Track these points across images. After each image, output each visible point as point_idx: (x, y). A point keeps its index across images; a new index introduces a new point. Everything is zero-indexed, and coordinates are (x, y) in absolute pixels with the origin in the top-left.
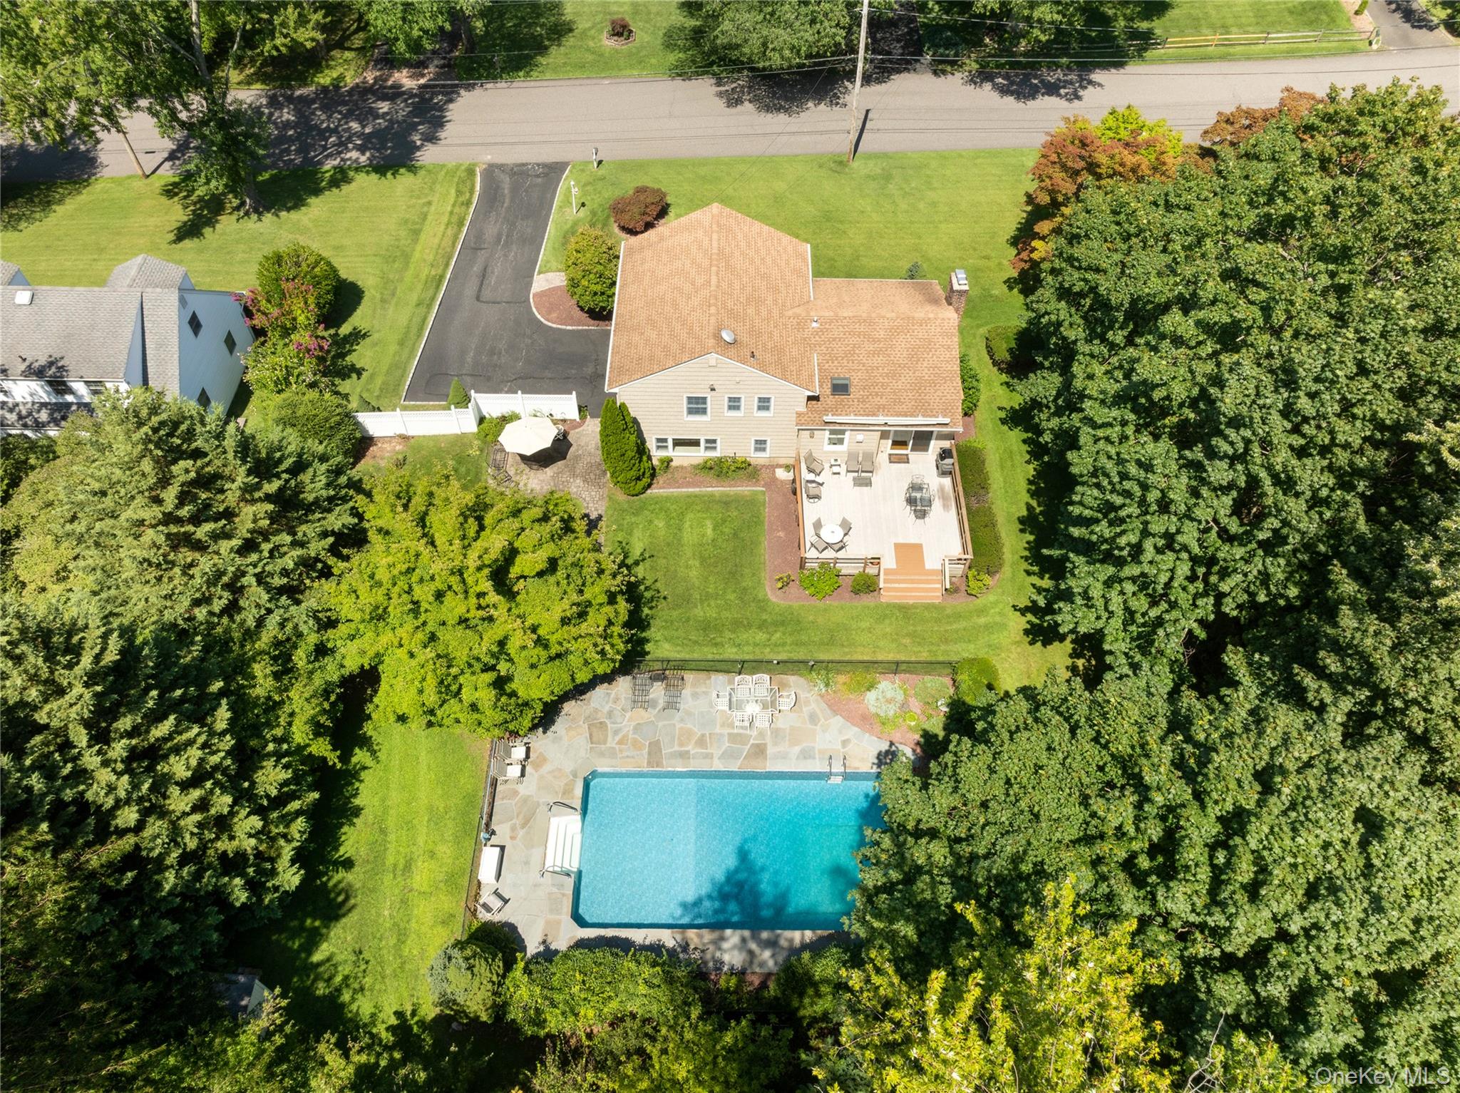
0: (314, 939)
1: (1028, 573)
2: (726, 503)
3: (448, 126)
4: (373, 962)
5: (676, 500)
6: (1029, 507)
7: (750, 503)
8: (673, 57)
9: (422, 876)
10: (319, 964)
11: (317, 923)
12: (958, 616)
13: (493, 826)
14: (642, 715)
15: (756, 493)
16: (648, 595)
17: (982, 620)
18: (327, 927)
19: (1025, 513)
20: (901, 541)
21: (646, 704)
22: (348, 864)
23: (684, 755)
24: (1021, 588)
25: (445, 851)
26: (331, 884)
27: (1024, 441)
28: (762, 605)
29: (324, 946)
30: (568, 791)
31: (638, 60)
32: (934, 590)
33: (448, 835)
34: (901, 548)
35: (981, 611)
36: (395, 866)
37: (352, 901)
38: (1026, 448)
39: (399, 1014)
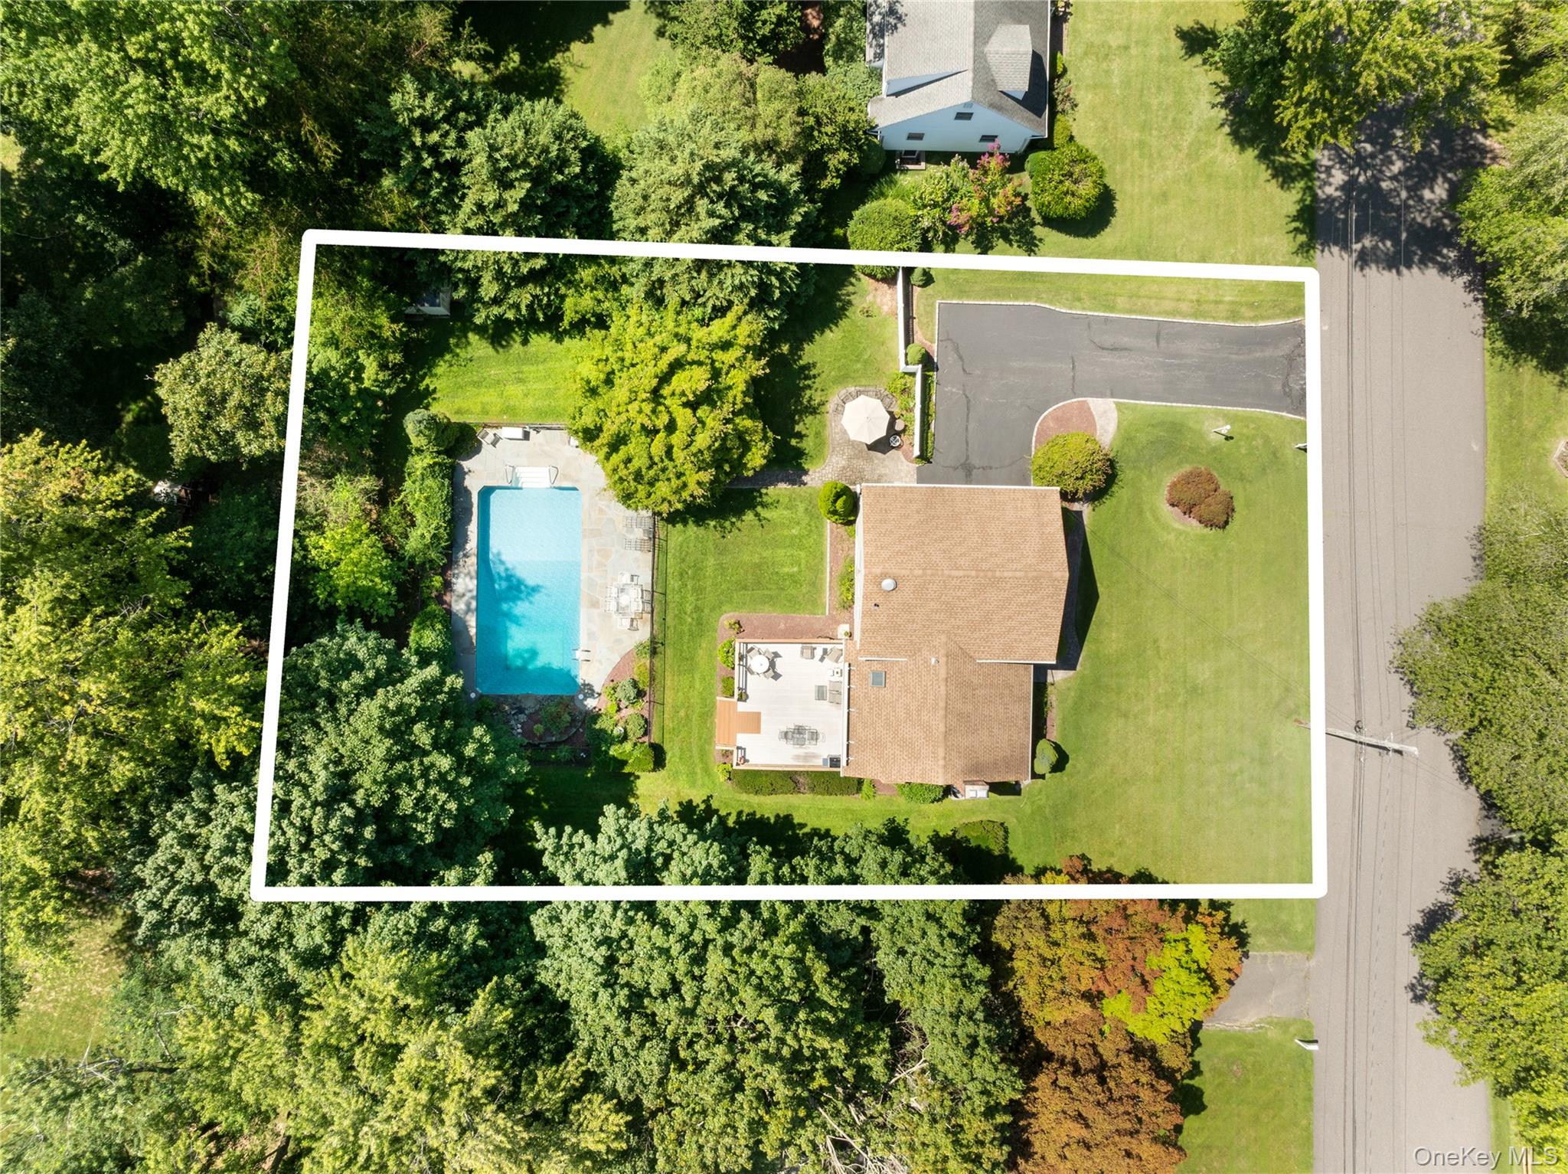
1: (740, 813)
2: (814, 583)
4: (465, 369)
5: (819, 543)
6: (801, 825)
7: (814, 602)
9: (514, 390)
10: (466, 338)
12: (702, 753)
13: (542, 432)
15: (824, 607)
16: (727, 524)
17: (698, 770)
18: (488, 339)
19: (796, 821)
20: (763, 718)
22: (525, 342)
24: (727, 805)
25: (530, 402)
26: (513, 335)
28: (717, 608)
29: (477, 340)
30: (566, 477)
33: (539, 404)
34: (757, 716)
35: (706, 771)
36: (521, 372)
37: (501, 350)
39: (434, 391)
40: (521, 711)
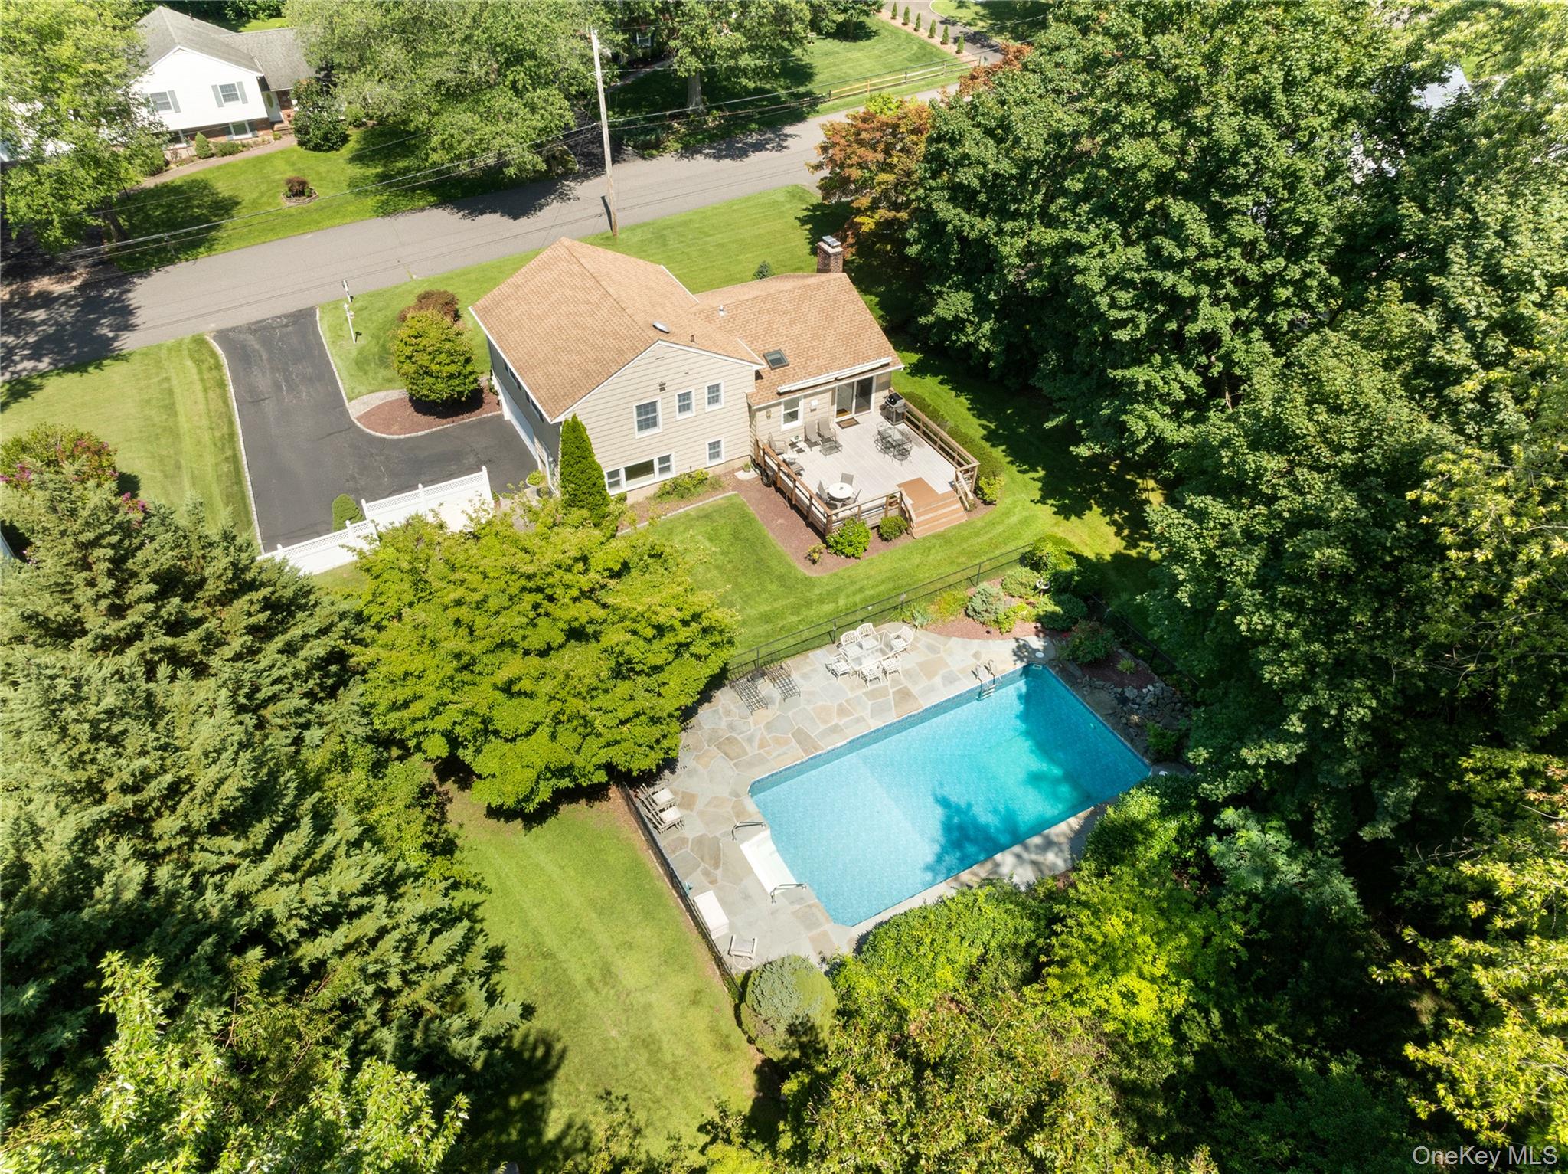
0: (534, 1116)
1: (1024, 472)
2: (706, 516)
3: (139, 312)
4: (633, 1096)
6: (984, 427)
7: (731, 508)
8: (371, 202)
9: (633, 972)
10: (559, 1139)
11: (527, 1096)
12: (992, 524)
14: (763, 715)
15: (729, 498)
17: (1014, 520)
18: (544, 1093)
20: (903, 480)
21: (764, 703)
23: (835, 729)
24: (1026, 485)
26: (515, 1044)
27: (941, 383)
28: (807, 583)
29: (554, 1114)
30: (739, 814)
31: (333, 210)
32: (956, 511)
34: (910, 486)
35: (1008, 513)
36: (590, 981)
37: (558, 1047)
38: (946, 387)
40: (1123, 700)
